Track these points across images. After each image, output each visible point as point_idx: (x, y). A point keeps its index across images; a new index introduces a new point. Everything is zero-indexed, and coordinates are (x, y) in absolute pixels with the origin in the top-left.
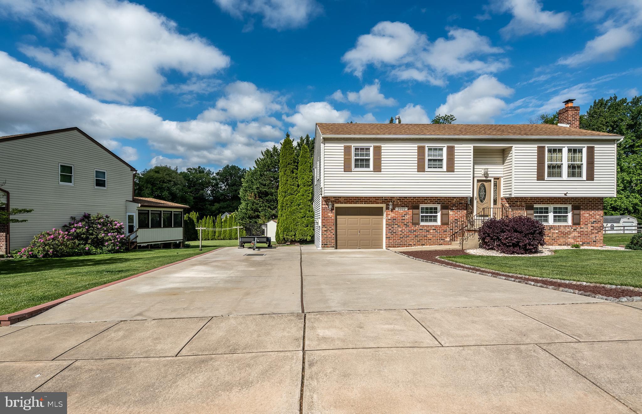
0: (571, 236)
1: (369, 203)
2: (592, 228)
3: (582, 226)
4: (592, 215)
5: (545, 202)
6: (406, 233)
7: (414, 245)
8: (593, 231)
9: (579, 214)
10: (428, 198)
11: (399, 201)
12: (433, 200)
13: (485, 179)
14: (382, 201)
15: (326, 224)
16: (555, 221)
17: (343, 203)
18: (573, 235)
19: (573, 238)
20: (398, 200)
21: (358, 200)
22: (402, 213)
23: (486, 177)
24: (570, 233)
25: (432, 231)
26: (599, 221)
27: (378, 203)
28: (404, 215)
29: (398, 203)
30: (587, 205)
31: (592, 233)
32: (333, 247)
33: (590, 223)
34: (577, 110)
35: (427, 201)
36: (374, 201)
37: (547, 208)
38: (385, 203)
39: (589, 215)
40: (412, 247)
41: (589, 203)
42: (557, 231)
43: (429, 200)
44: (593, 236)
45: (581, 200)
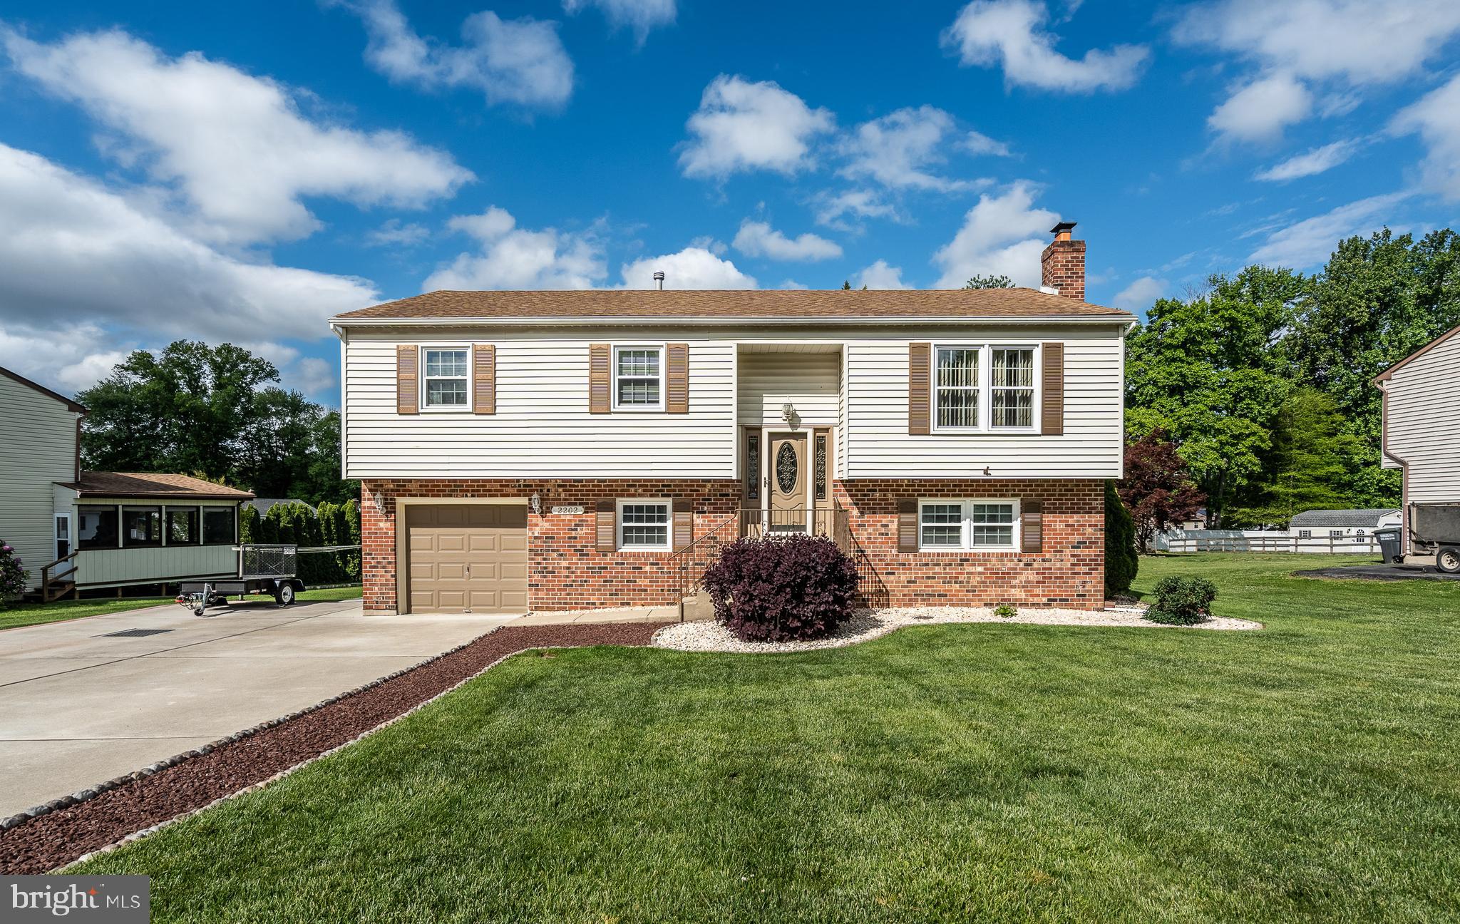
0: (1018, 581)
1: (485, 496)
2: (1074, 560)
3: (1048, 556)
4: (1073, 526)
5: (948, 490)
6: (581, 572)
7: (602, 604)
8: (1077, 569)
9: (1040, 524)
10: (639, 481)
11: (560, 490)
12: (652, 486)
13: (789, 430)
14: (518, 490)
15: (373, 550)
16: (977, 540)
17: (416, 495)
18: (1023, 578)
19: (1023, 587)
20: (559, 486)
22: (570, 521)
23: (792, 426)
24: (1014, 573)
25: (648, 568)
26: (1094, 543)
27: (508, 495)
28: (576, 525)
29: (559, 495)
30: (1062, 500)
31: (1076, 573)
32: (391, 608)
33: (1068, 547)
34: (1078, 251)
35: (636, 491)
36: (495, 490)
37: (957, 508)
38: (524, 495)
39: (1066, 526)
40: (597, 610)
41: (1067, 495)
42: (980, 569)
43: (640, 486)
44: (1078, 581)
45: (1043, 486)
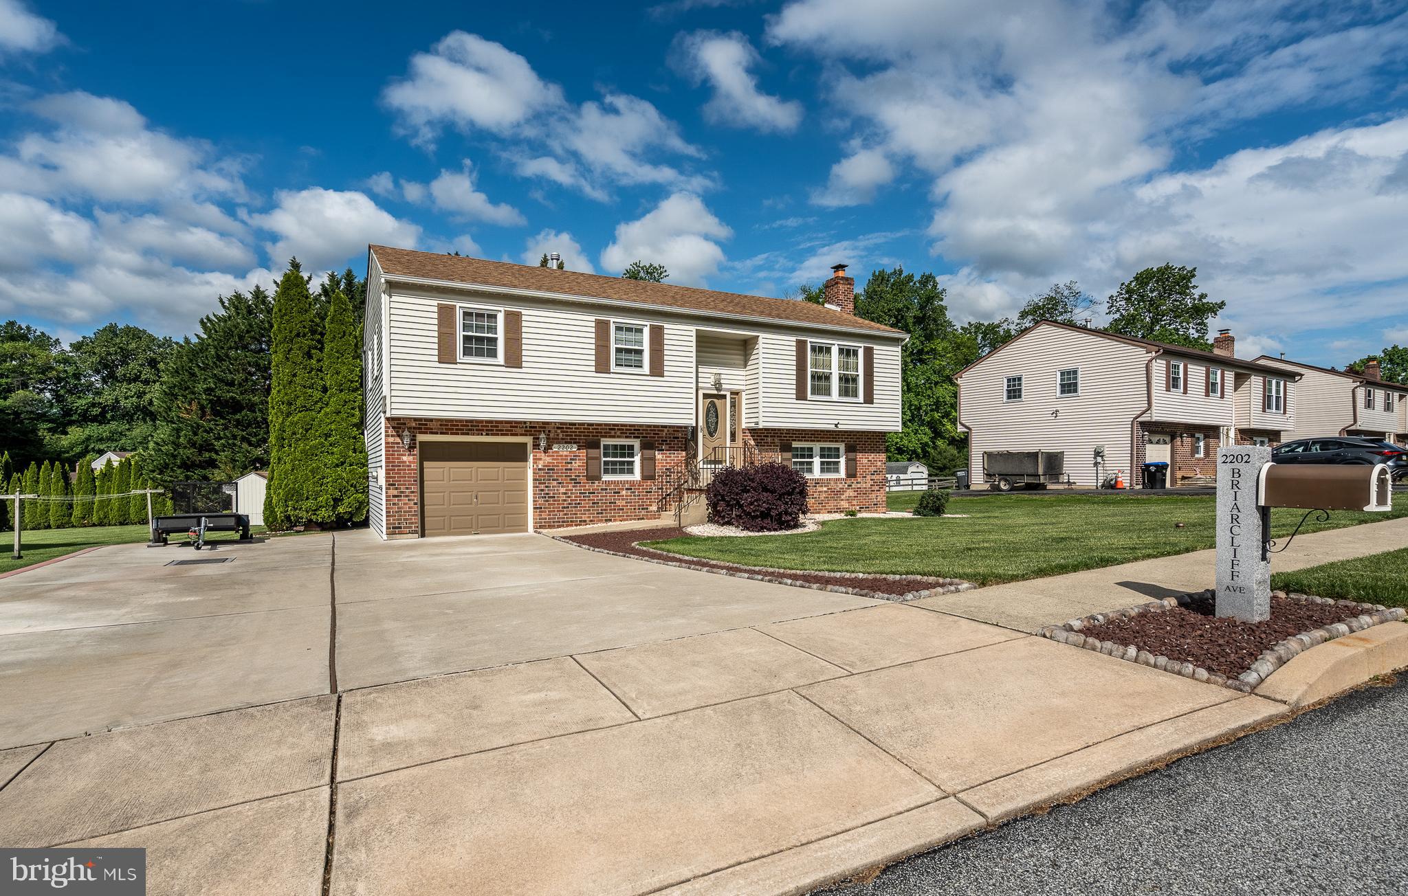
0: (844, 496)
1: (498, 435)
2: (872, 483)
3: (859, 480)
4: (871, 461)
5: (807, 437)
6: (575, 497)
7: (591, 521)
8: (873, 488)
9: (855, 460)
10: (617, 425)
11: (559, 431)
12: (626, 430)
13: (715, 392)
14: (525, 431)
15: (397, 481)
16: (822, 470)
17: (437, 433)
18: (847, 494)
19: (847, 500)
20: (558, 428)
21: (472, 426)
22: (566, 456)
23: (718, 389)
24: (843, 491)
25: (624, 492)
26: (881, 471)
27: (516, 435)
28: (571, 459)
29: (558, 435)
30: (865, 444)
31: (872, 491)
32: (416, 532)
33: (869, 474)
34: (850, 284)
35: (615, 433)
36: (506, 430)
37: (811, 449)
38: (530, 435)
39: (868, 461)
40: (588, 526)
41: (868, 441)
42: (825, 489)
43: (618, 429)
44: (874, 496)
45: (857, 435)
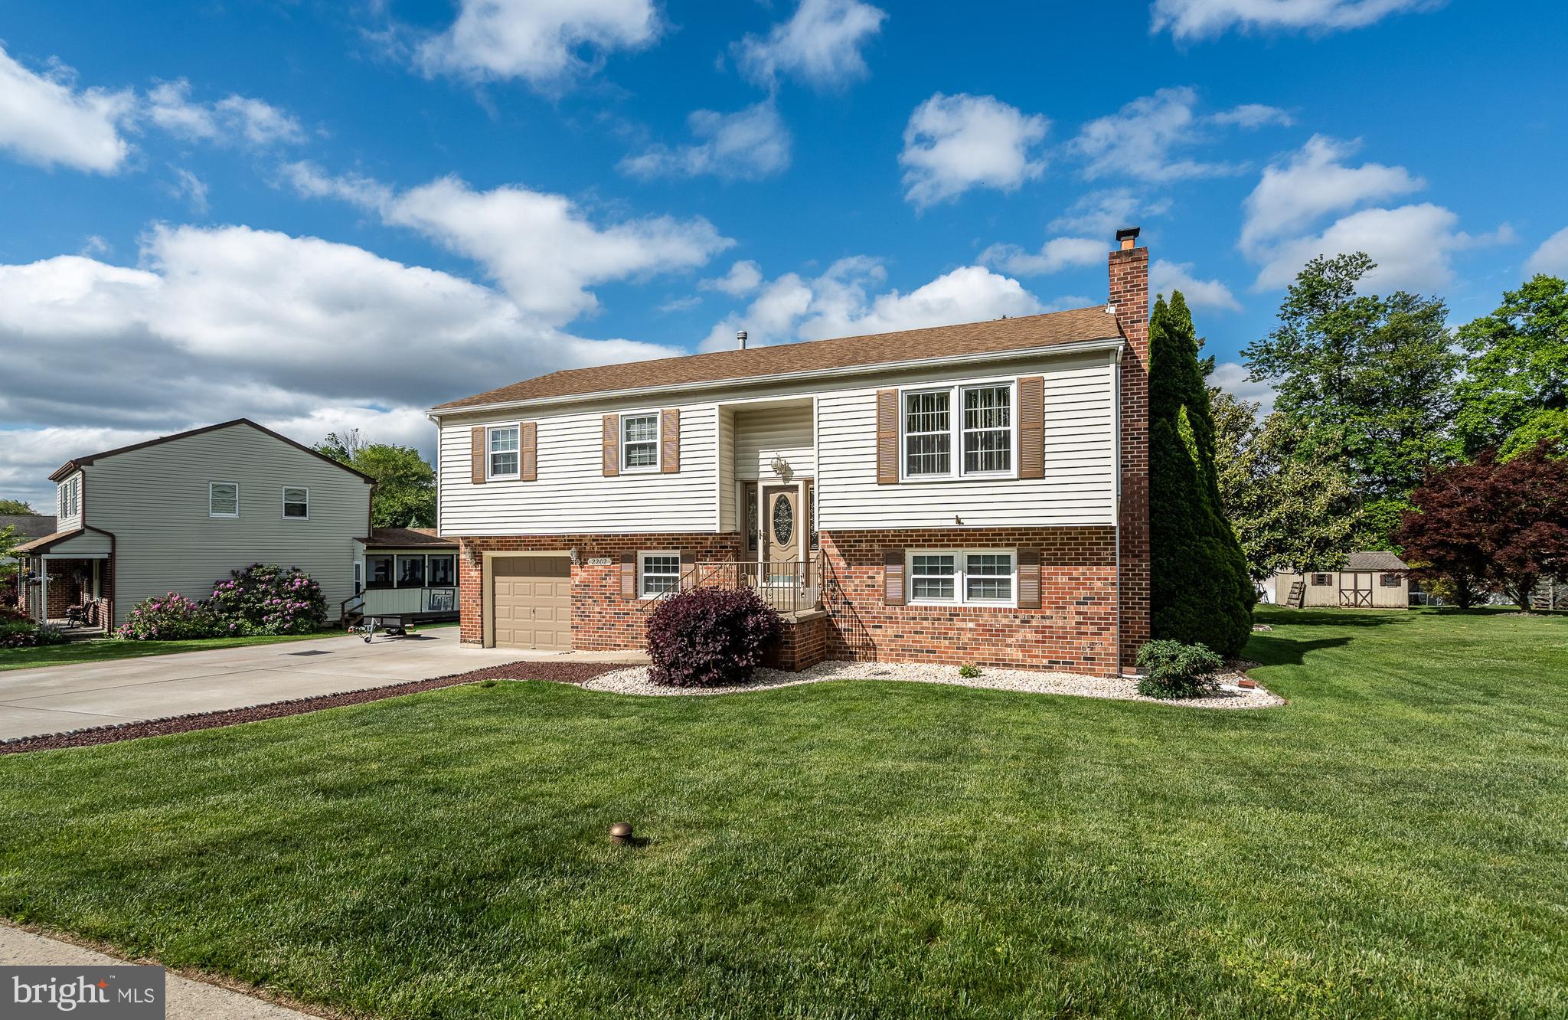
0: (1013, 639)
1: (541, 549)
2: (1080, 618)
3: (1048, 612)
4: (1078, 579)
5: (936, 540)
6: (610, 617)
7: (627, 646)
8: (1083, 628)
9: (1040, 578)
10: (654, 535)
11: (594, 544)
12: (664, 539)
14: (564, 545)
15: (466, 594)
16: (970, 594)
18: (1019, 636)
19: (1020, 646)
20: (593, 540)
22: (601, 571)
24: (1010, 631)
26: (1104, 599)
28: (605, 575)
29: (593, 548)
30: (1064, 549)
31: (1082, 633)
32: (479, 643)
33: (1072, 604)
34: (1139, 260)
35: (653, 544)
36: (548, 545)
37: (950, 559)
38: (569, 549)
39: (1070, 579)
40: (623, 652)
41: (1070, 544)
42: (971, 625)
43: (655, 540)
44: (1084, 642)
45: (1041, 534)
